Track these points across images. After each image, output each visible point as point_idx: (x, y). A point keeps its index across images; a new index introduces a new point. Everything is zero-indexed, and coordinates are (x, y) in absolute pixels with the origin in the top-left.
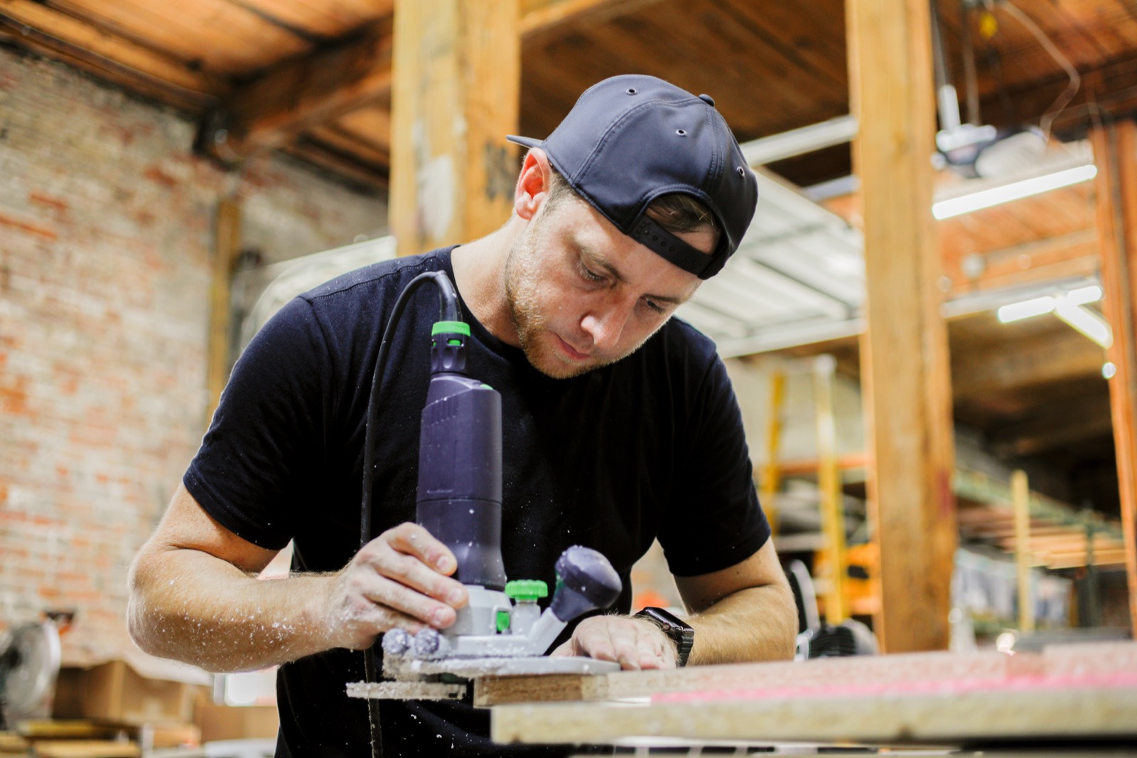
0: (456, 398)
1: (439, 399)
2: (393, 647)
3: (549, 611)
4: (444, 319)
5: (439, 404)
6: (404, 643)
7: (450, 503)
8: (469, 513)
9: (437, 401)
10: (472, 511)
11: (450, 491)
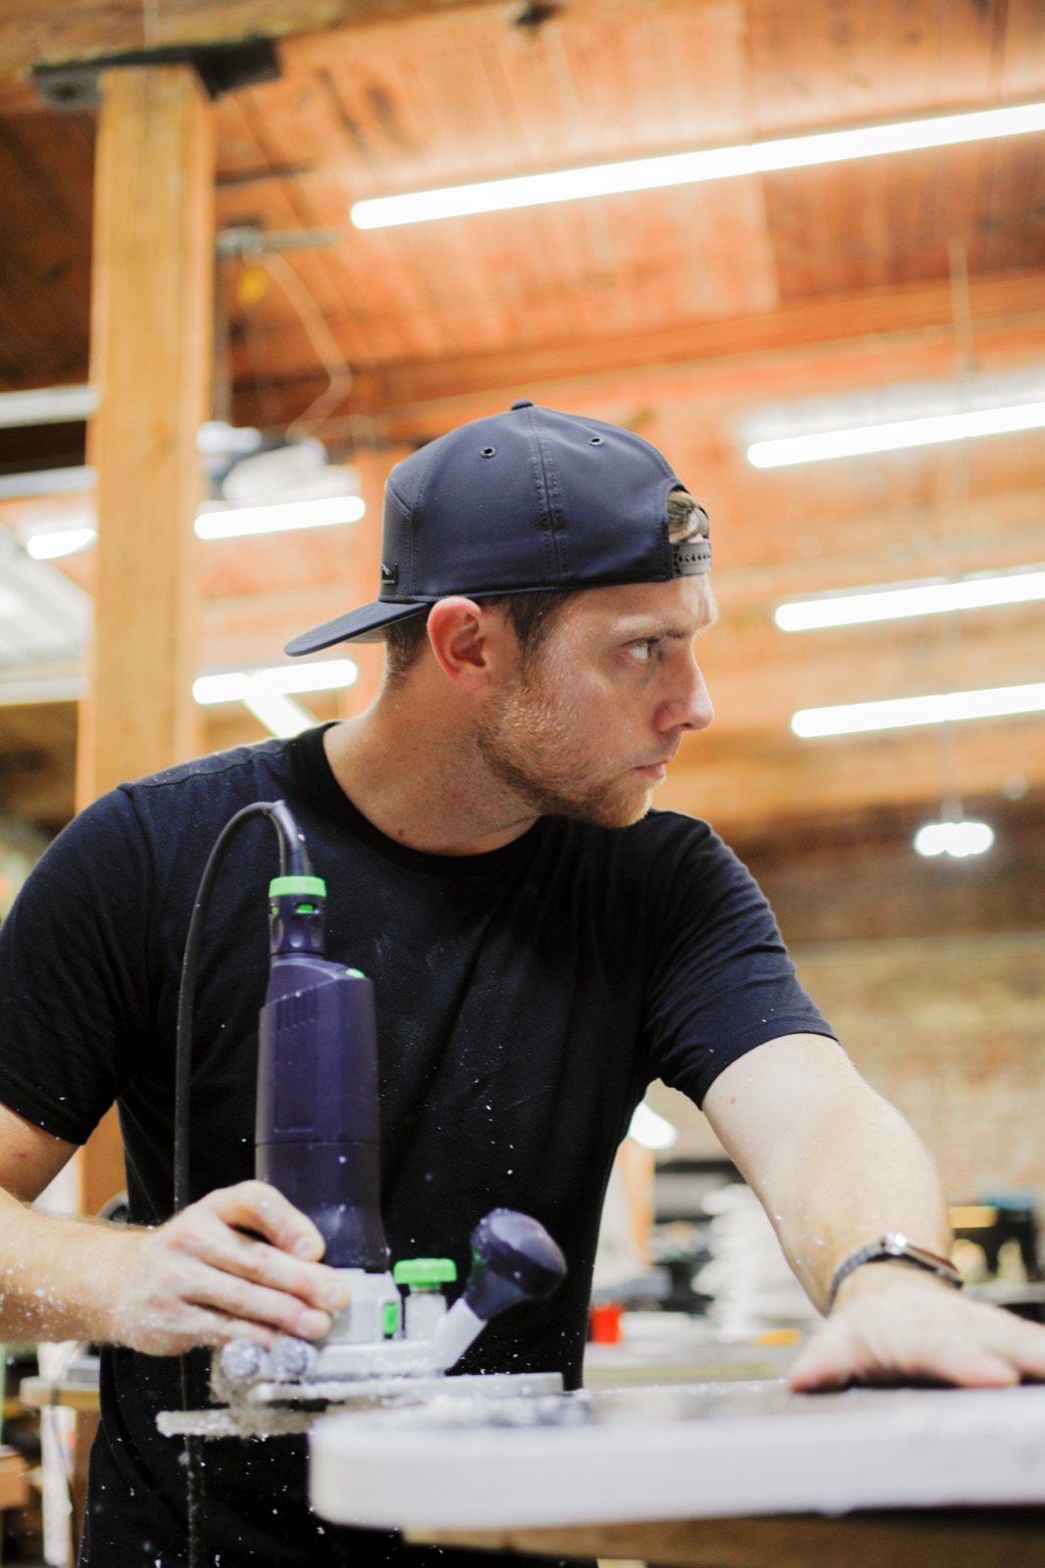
0: (315, 993)
1: (287, 993)
2: (238, 1366)
3: (461, 1304)
4: (289, 872)
5: (288, 1001)
6: (255, 1360)
7: (310, 1148)
8: (338, 1162)
9: (285, 997)
10: (342, 1160)
11: (309, 1130)
